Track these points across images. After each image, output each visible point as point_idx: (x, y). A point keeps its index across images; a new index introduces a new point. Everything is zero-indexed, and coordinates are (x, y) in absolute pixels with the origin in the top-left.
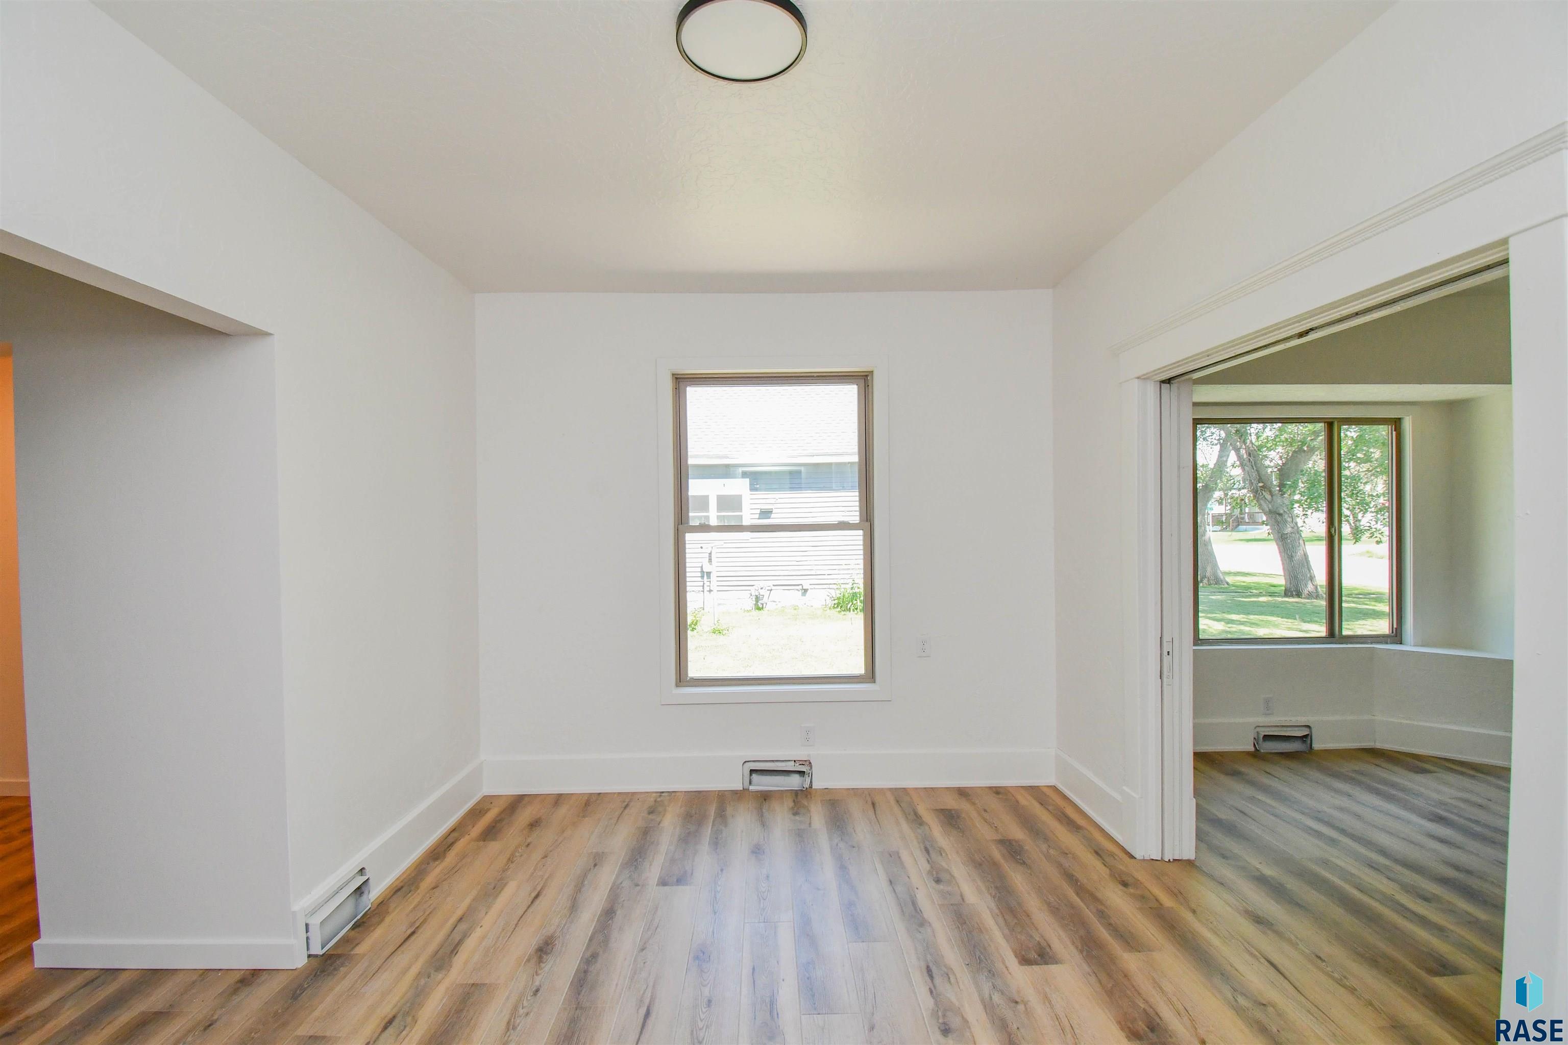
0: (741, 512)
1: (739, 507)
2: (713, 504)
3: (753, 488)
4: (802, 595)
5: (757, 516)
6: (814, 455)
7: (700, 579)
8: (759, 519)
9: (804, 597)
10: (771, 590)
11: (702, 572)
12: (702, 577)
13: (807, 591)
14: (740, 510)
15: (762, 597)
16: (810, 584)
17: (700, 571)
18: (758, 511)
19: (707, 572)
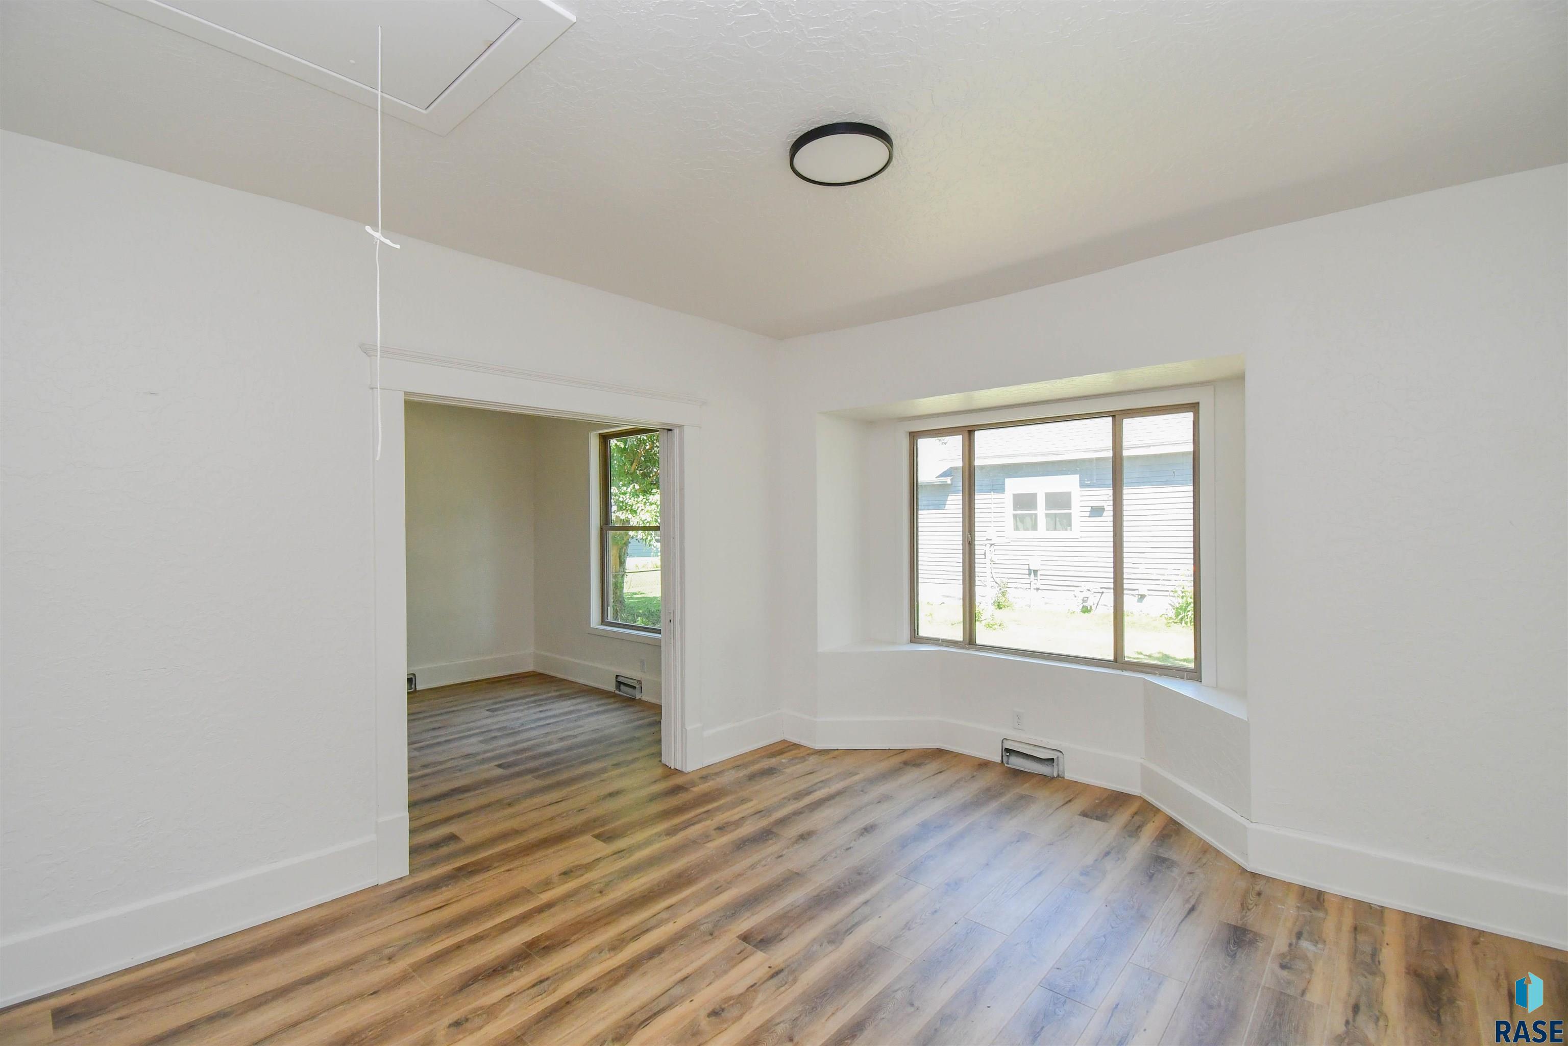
0: (1070, 509)
1: (1068, 505)
2: (1041, 502)
3: (1082, 485)
4: (1138, 601)
5: (1088, 514)
6: (1150, 446)
7: (1027, 576)
8: (1089, 517)
9: (1140, 603)
10: (1103, 593)
11: (1029, 569)
12: (1030, 574)
13: (1145, 597)
14: (1069, 507)
15: (1086, 599)
16: (1149, 590)
17: (1028, 568)
18: (1089, 509)
19: (1034, 570)
